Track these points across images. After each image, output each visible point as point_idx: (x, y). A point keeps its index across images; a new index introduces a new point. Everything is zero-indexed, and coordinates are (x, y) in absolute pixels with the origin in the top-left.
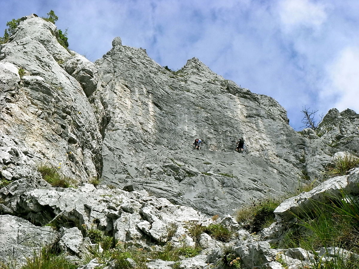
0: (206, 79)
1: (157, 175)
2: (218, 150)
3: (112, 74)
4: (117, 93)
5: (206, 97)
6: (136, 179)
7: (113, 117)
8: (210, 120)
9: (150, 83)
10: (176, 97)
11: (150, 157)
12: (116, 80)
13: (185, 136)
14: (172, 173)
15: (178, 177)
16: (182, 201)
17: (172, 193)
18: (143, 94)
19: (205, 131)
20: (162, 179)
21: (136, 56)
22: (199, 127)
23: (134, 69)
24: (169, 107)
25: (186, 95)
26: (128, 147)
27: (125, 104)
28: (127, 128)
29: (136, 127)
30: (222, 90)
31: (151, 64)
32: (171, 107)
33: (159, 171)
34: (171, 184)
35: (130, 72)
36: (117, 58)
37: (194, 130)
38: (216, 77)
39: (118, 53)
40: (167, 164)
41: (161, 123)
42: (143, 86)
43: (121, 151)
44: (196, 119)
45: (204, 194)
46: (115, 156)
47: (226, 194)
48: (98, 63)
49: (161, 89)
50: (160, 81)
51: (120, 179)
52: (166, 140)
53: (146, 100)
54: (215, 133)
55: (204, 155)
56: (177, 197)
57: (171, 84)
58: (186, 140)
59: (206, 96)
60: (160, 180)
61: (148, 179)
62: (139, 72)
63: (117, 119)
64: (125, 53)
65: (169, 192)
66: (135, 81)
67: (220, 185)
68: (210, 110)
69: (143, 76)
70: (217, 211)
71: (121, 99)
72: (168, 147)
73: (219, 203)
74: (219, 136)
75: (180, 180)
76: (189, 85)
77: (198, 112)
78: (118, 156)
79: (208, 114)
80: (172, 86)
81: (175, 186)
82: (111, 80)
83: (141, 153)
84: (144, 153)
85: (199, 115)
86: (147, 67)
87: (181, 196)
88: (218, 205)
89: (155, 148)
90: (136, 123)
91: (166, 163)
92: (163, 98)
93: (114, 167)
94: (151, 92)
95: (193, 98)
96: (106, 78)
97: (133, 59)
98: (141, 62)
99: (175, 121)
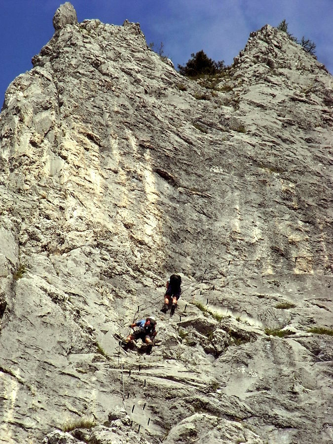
0: (286, 91)
1: (163, 347)
2: (315, 269)
3: (54, 112)
4: (69, 159)
5: (284, 141)
6: (116, 361)
7: (62, 218)
8: (294, 199)
9: (147, 123)
10: (210, 151)
11: (148, 306)
12: (64, 125)
13: (234, 243)
14: (199, 339)
15: (212, 347)
16: (221, 400)
17: (196, 386)
18: (129, 153)
19: (282, 227)
20: (175, 356)
21: (110, 54)
22: (267, 217)
23: (105, 90)
24: (194, 177)
25: (235, 142)
26: (97, 288)
27: (87, 185)
28: (95, 243)
29: (116, 237)
30: (324, 116)
31: (149, 70)
32: (199, 176)
33: (168, 338)
34: (195, 364)
35: (97, 102)
36: (63, 66)
37: (256, 226)
38: (316, 81)
39: (67, 52)
40: (187, 319)
41: (177, 218)
42: (128, 132)
43: (81, 299)
44: (260, 200)
45: (271, 381)
46: (68, 313)
47: (321, 376)
48: (20, 87)
49: (172, 134)
50: (170, 115)
51: (80, 365)
52: (189, 258)
53: (137, 167)
54: (307, 229)
55: (278, 286)
56: (208, 392)
57: (199, 116)
58: (237, 253)
59: (284, 137)
60: (172, 358)
61: (145, 359)
62: (118, 96)
63: (71, 222)
64: (84, 51)
65: (190, 384)
66: (110, 123)
67: (310, 358)
68: (293, 172)
69: (129, 106)
70: (300, 417)
71: (77, 171)
72: (194, 274)
73: (305, 400)
74: (316, 236)
75: (217, 354)
76: (244, 113)
77: (264, 182)
78: (75, 313)
79: (288, 184)
80: (201, 122)
81: (205, 368)
82: (52, 128)
83: (127, 300)
84: (135, 298)
85: (268, 188)
86: (137, 81)
87: (219, 391)
88: (302, 404)
89: (159, 284)
90: (114, 226)
91: (186, 316)
92: (177, 157)
93: (66, 339)
94: (148, 144)
95: (251, 147)
96: (41, 122)
97: (103, 66)
98: (123, 70)
99: (210, 209)
